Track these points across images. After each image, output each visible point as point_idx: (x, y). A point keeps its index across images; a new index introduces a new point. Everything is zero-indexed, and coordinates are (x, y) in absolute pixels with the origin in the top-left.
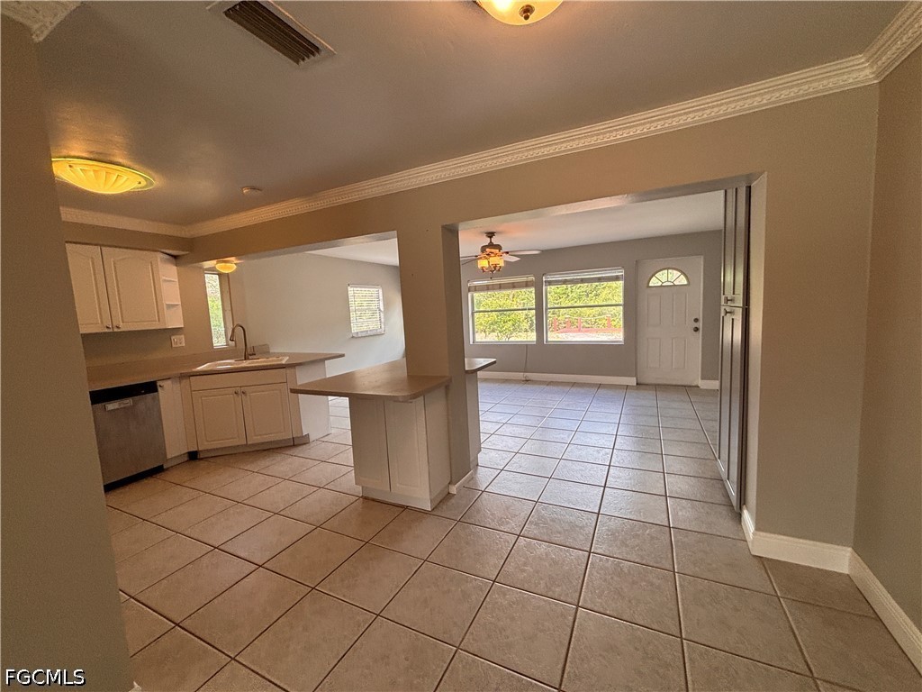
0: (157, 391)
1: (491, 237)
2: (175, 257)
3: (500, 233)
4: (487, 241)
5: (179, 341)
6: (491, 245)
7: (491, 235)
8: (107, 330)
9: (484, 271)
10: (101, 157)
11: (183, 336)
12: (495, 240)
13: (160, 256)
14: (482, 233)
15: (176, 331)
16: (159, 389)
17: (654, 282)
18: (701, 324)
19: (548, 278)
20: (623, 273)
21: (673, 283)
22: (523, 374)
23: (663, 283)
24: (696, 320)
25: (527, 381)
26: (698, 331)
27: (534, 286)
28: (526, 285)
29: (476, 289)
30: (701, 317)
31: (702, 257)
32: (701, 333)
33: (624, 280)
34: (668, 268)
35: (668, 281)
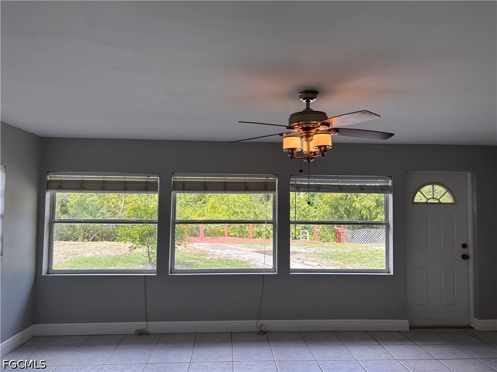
17: (419, 198)
18: (470, 251)
19: (296, 181)
20: (390, 184)
21: (438, 200)
22: (256, 321)
23: (428, 200)
24: (464, 246)
25: (264, 334)
26: (467, 259)
27: (275, 191)
28: (265, 188)
29: (185, 187)
30: (470, 242)
31: (469, 174)
32: (471, 261)
33: (391, 193)
34: (433, 183)
35: (433, 198)
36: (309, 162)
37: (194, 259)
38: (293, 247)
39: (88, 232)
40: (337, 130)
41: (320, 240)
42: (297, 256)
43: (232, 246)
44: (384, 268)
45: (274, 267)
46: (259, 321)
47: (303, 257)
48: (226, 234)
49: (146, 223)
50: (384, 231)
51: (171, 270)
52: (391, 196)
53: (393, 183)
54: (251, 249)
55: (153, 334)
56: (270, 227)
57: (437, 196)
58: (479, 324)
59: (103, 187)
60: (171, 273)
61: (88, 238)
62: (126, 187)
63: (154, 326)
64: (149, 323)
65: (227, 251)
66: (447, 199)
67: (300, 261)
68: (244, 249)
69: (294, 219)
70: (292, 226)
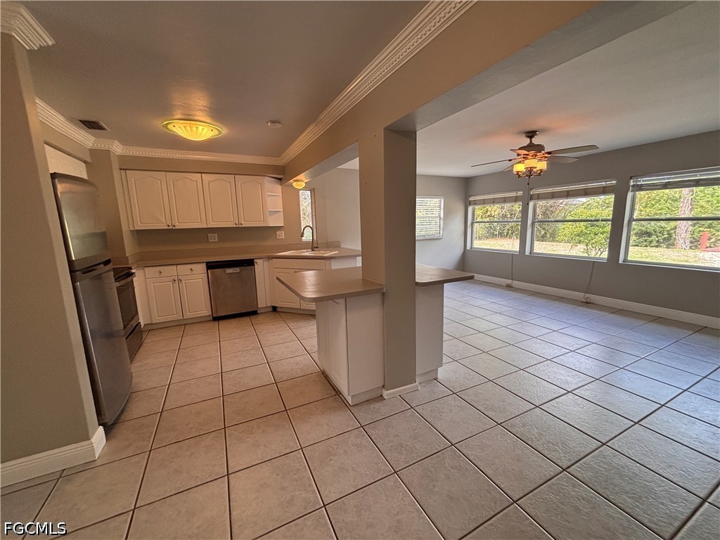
0: (254, 265)
1: (531, 137)
2: (280, 179)
3: (543, 131)
4: (526, 141)
5: (281, 235)
6: (530, 147)
7: (531, 134)
8: (235, 226)
9: (519, 176)
10: (187, 117)
11: (283, 232)
12: (536, 141)
13: (267, 178)
14: (519, 133)
15: (279, 228)
16: (256, 264)
22: (584, 294)
40: (549, 153)
55: (516, 288)
63: (517, 284)
64: (513, 281)
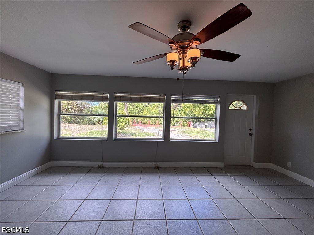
17: (231, 107)
18: (253, 132)
19: (174, 98)
20: (219, 100)
21: (240, 108)
22: (154, 162)
23: (236, 108)
24: (250, 129)
25: (157, 168)
26: (252, 135)
27: (164, 102)
28: (159, 100)
29: (121, 99)
30: (254, 128)
31: (255, 96)
32: (253, 137)
33: (219, 104)
34: (238, 100)
35: (238, 107)
36: (184, 72)
37: (135, 132)
38: (172, 128)
39: (100, 122)
41: (182, 126)
42: (174, 132)
43: (150, 128)
44: (214, 139)
45: (163, 138)
46: (155, 162)
47: (176, 132)
48: (149, 123)
49: (102, 116)
50: (214, 122)
51: (115, 138)
52: (219, 106)
53: (220, 99)
54: (157, 129)
55: (106, 167)
56: (162, 119)
57: (240, 106)
58: (256, 165)
59: (82, 98)
60: (115, 139)
61: (99, 124)
62: (93, 99)
63: (107, 164)
64: (104, 162)
65: (148, 129)
66: (245, 108)
67: (175, 134)
68: (155, 129)
69: (173, 116)
70: (172, 119)
